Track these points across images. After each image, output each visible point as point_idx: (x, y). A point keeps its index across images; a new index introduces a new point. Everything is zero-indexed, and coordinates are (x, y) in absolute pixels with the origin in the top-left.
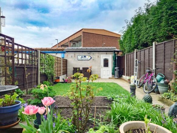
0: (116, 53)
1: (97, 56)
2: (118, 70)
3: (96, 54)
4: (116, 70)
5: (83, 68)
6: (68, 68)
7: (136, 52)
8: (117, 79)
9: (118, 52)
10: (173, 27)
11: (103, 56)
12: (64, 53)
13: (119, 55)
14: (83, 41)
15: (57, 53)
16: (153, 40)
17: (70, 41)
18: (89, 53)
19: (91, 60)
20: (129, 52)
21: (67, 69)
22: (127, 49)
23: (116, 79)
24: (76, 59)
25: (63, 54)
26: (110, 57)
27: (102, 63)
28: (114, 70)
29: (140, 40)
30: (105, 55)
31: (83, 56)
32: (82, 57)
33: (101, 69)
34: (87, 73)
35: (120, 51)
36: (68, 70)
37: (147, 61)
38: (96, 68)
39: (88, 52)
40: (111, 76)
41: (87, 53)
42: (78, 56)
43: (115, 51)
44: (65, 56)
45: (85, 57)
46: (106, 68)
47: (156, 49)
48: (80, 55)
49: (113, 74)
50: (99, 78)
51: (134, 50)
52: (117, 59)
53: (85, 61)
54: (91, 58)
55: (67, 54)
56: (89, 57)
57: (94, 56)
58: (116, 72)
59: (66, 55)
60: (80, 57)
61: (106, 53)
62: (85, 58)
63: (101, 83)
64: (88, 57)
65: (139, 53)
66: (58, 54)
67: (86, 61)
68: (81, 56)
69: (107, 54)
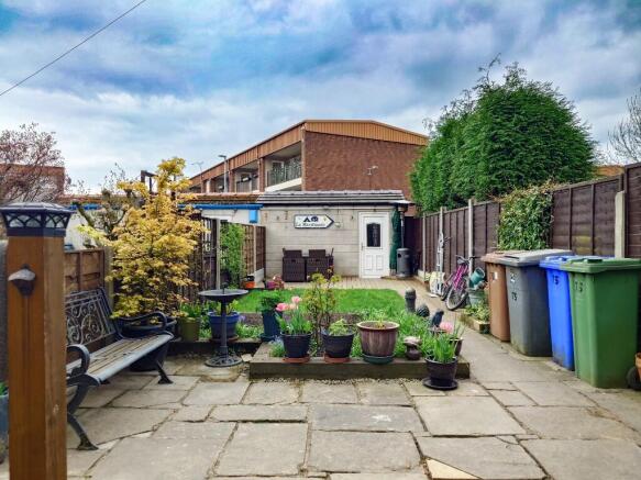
0: (400, 209)
1: (349, 218)
2: (407, 256)
3: (346, 212)
4: (400, 256)
5: (310, 251)
6: (268, 249)
7: (444, 215)
8: (404, 279)
9: (405, 206)
10: (496, 177)
11: (366, 218)
12: (257, 208)
13: (407, 215)
14: (306, 161)
15: (238, 208)
16: (471, 193)
17: (264, 158)
18: (326, 207)
19: (333, 227)
20: (432, 209)
21: (264, 253)
22: (425, 200)
23: (399, 279)
24: (291, 226)
25: (254, 211)
26: (384, 220)
27: (363, 237)
28: (394, 256)
29: (450, 185)
31: (310, 218)
32: (307, 218)
34: (320, 264)
35: (412, 204)
36: (268, 257)
37: (461, 240)
38: (347, 249)
39: (323, 205)
40: (387, 271)
41: (320, 208)
42: (297, 217)
43: (397, 205)
44: (259, 218)
45: (315, 219)
46: (373, 251)
47: (474, 215)
48: (302, 213)
49: (393, 266)
50: (357, 276)
51: (439, 206)
52: (402, 225)
53: (316, 231)
54: (333, 222)
55: (263, 213)
56: (325, 219)
57: (341, 218)
58: (401, 262)
59: (261, 214)
60: (300, 221)
61: (373, 207)
62: (316, 223)
63: (358, 290)
64: (323, 221)
65: (448, 217)
66: (239, 211)
68: (305, 218)
69: (375, 211)
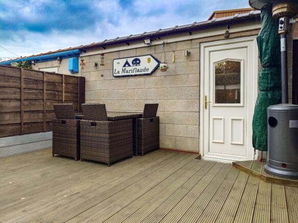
1: (182, 53)
3: (180, 47)
4: (272, 123)
27: (209, 88)
30: (221, 44)
31: (131, 61)
32: (127, 63)
33: (204, 114)
38: (179, 105)
39: (143, 38)
41: (142, 45)
42: (115, 62)
48: (122, 54)
52: (282, 49)
53: (138, 79)
54: (159, 64)
56: (149, 60)
57: (171, 56)
60: (119, 67)
61: (223, 32)
62: (138, 67)
64: (147, 64)
67: (142, 79)
68: (124, 61)
69: (227, 36)
